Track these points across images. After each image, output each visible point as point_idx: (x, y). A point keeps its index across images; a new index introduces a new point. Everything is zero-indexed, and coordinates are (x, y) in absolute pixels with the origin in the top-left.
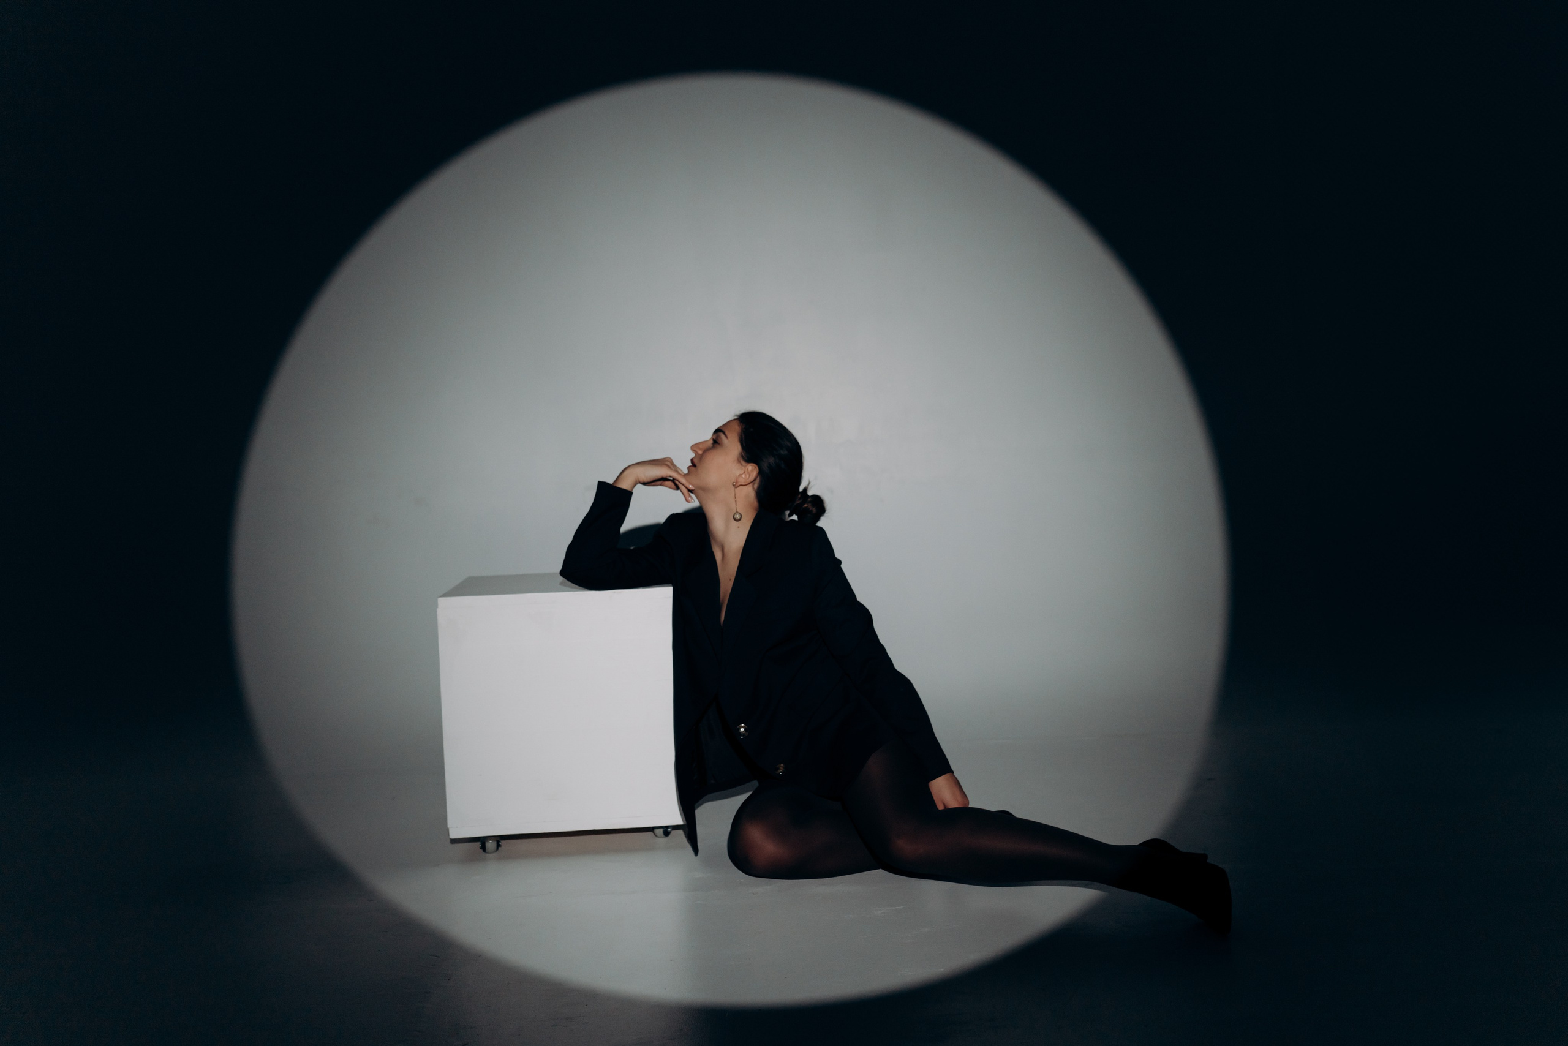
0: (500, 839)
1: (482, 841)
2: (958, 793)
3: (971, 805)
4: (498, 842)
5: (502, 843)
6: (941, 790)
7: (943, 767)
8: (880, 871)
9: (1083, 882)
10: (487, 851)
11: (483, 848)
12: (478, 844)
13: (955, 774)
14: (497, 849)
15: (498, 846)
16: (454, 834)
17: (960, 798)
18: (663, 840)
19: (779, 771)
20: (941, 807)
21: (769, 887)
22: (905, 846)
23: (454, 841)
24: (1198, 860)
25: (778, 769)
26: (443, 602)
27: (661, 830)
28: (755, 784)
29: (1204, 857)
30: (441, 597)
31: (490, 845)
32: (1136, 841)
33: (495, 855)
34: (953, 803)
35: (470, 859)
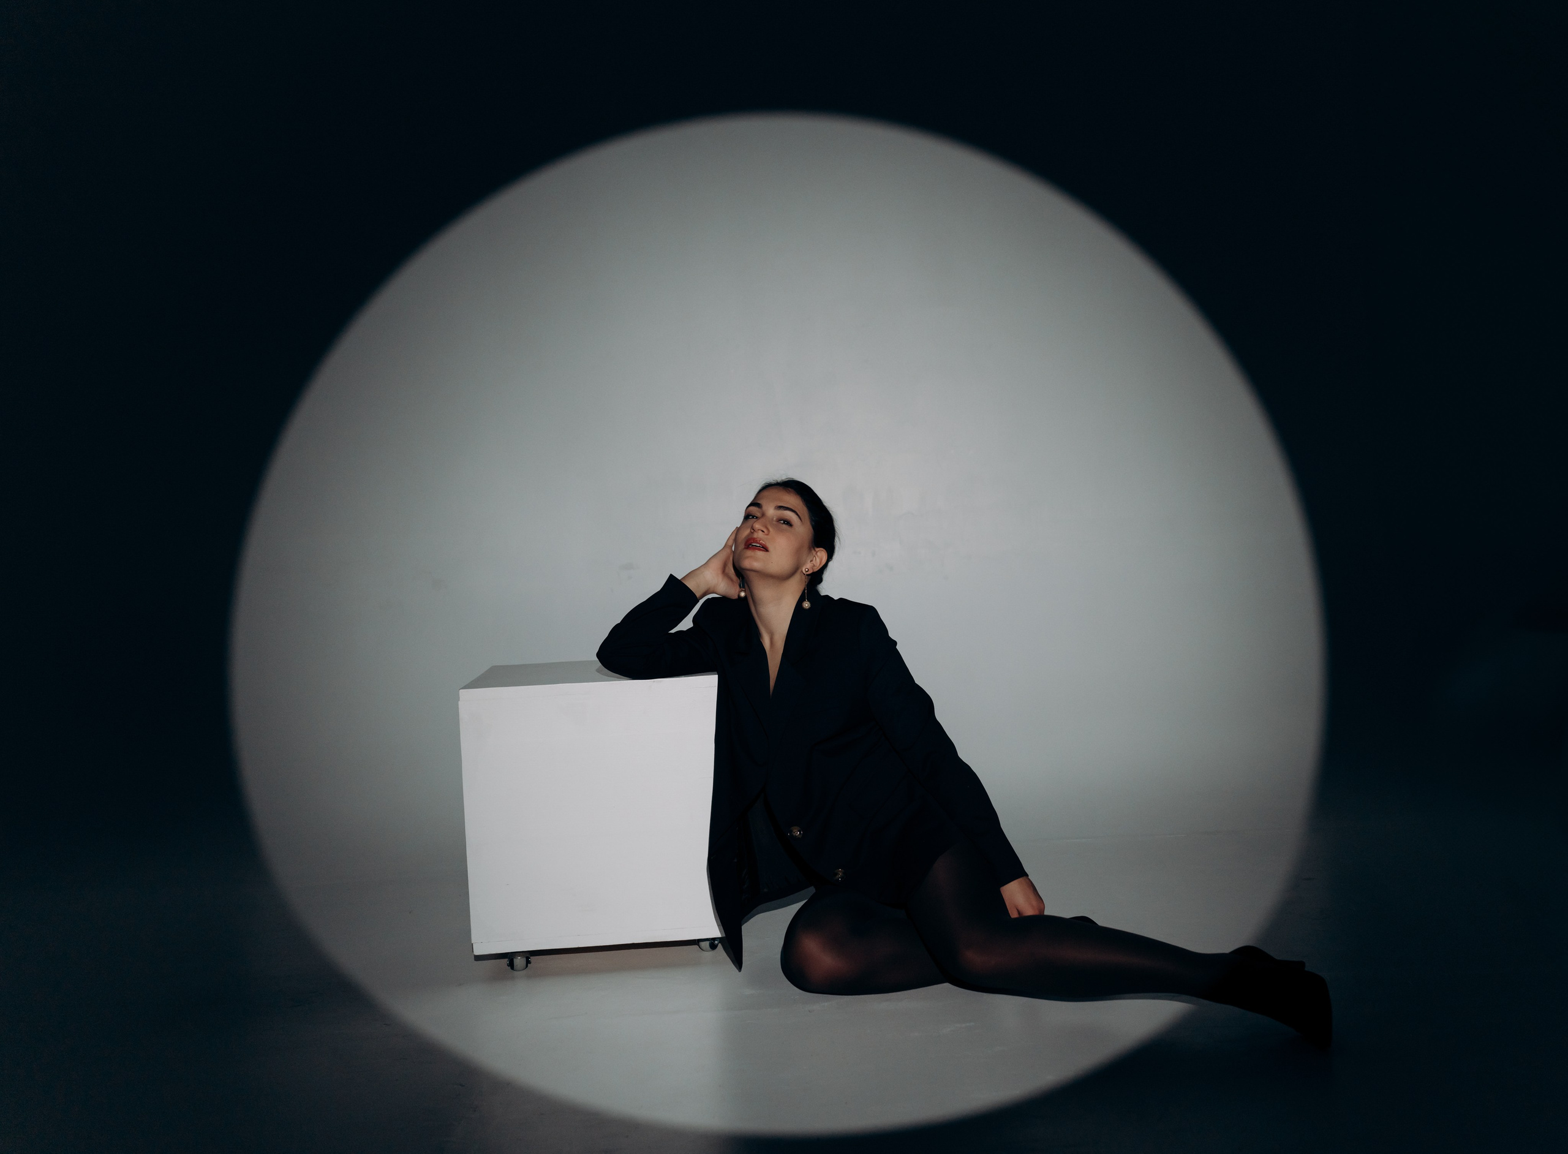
0: (529, 955)
1: (510, 957)
2: (1032, 896)
3: (1046, 913)
4: (527, 958)
5: (533, 959)
6: (1014, 894)
7: (1015, 870)
8: (947, 985)
9: (1172, 994)
10: (515, 968)
11: (511, 965)
12: (506, 961)
13: (1029, 877)
14: (527, 966)
15: (528, 962)
16: (478, 951)
17: (1034, 903)
18: (709, 955)
19: (838, 876)
20: (1014, 915)
21: (826, 1004)
22: (975, 958)
23: (479, 958)
24: (1295, 968)
25: (837, 874)
26: (465, 694)
27: (708, 943)
28: (811, 890)
29: (1302, 964)
30: (462, 688)
31: (519, 961)
32: (1227, 949)
33: (524, 972)
34: (1029, 911)
35: (496, 978)
